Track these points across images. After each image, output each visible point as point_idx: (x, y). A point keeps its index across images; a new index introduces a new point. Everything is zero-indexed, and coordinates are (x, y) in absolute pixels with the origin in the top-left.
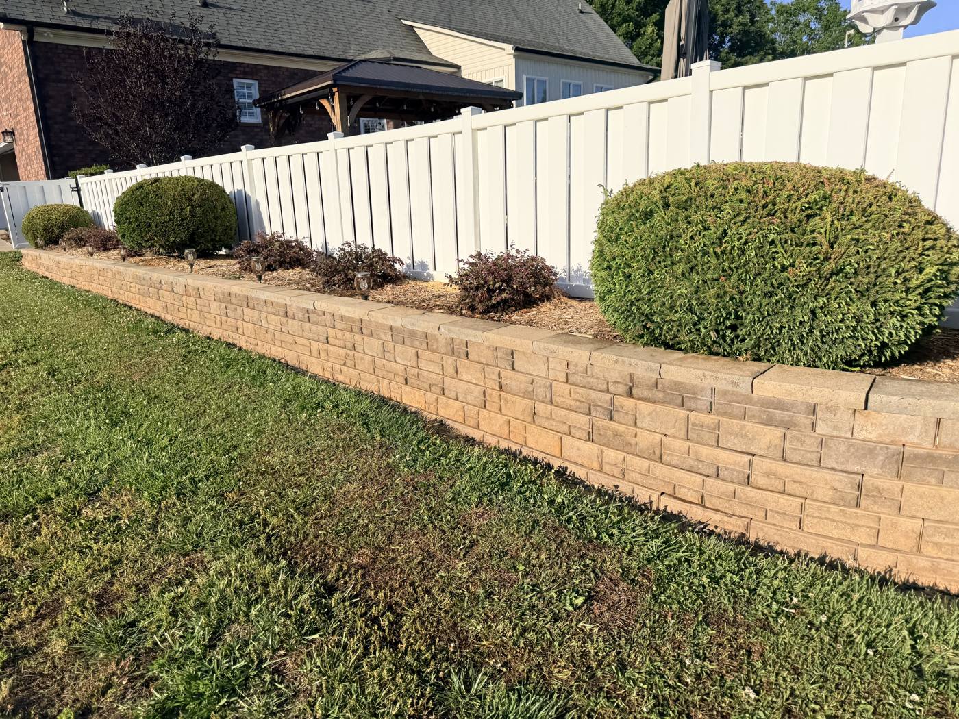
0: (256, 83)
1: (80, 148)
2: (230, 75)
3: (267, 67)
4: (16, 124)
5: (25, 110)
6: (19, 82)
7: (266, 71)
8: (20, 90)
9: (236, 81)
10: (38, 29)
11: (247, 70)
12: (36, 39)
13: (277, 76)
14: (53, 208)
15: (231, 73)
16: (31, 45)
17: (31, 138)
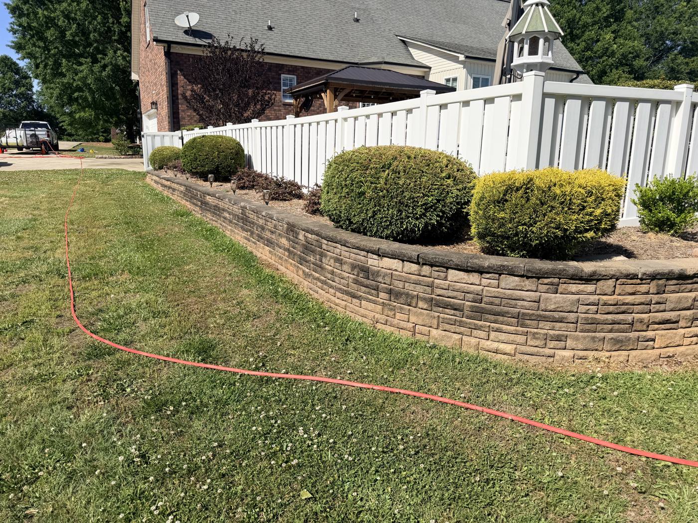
0: (295, 77)
1: (189, 114)
2: (280, 72)
3: (303, 67)
4: (158, 98)
5: (163, 91)
6: (161, 75)
7: (302, 70)
8: (162, 80)
9: (282, 76)
10: (172, 45)
11: (290, 69)
12: (172, 51)
13: (309, 73)
14: (167, 148)
15: (280, 70)
16: (168, 54)
17: (164, 107)
